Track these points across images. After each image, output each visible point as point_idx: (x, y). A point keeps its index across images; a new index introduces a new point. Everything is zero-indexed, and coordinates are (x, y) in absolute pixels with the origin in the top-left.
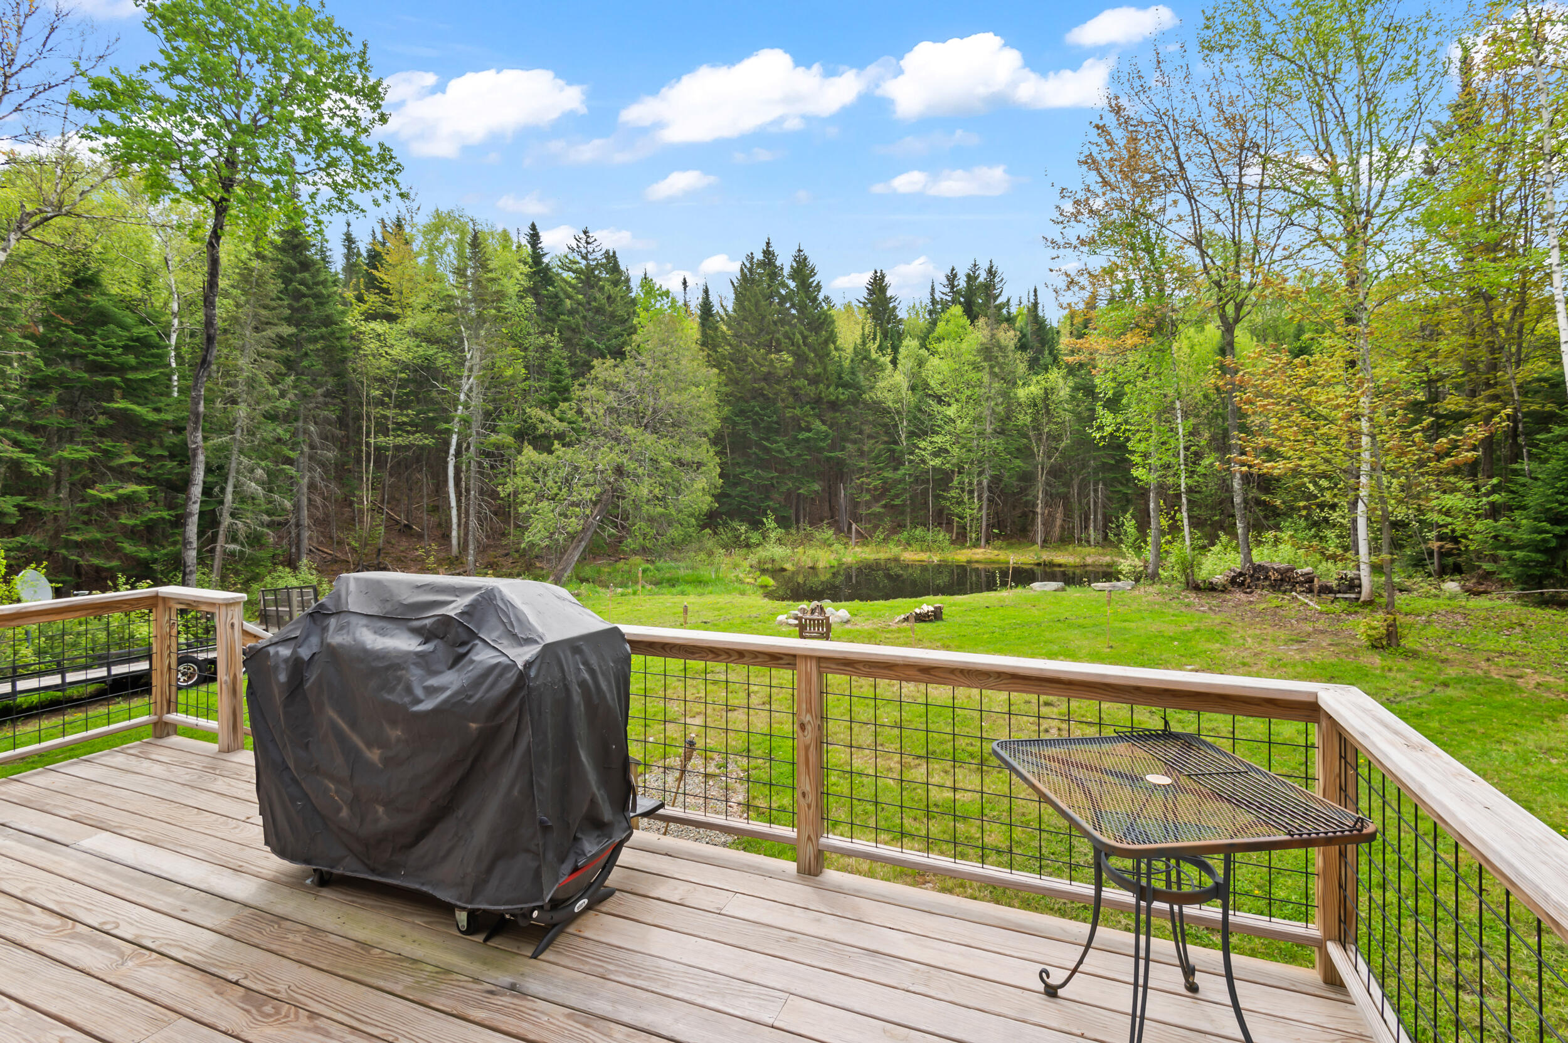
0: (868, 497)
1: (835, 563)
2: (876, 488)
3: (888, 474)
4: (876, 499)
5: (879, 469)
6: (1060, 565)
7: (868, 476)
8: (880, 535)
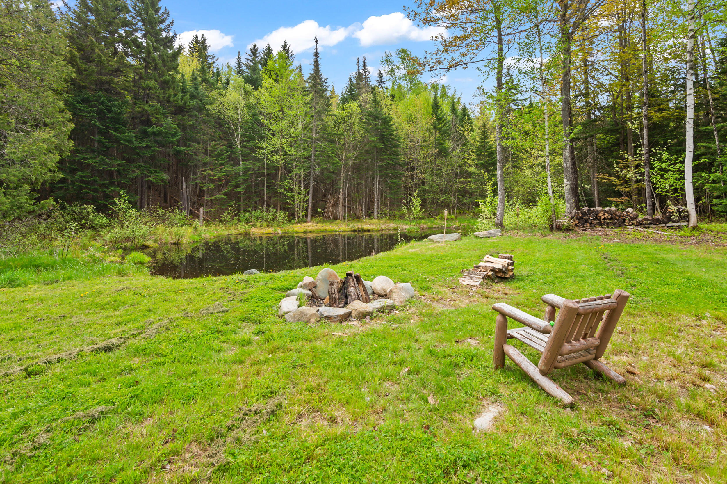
0: (212, 186)
1: (197, 238)
2: (220, 179)
3: (229, 168)
4: (219, 188)
5: (221, 164)
6: (369, 231)
7: (212, 170)
8: (226, 216)
